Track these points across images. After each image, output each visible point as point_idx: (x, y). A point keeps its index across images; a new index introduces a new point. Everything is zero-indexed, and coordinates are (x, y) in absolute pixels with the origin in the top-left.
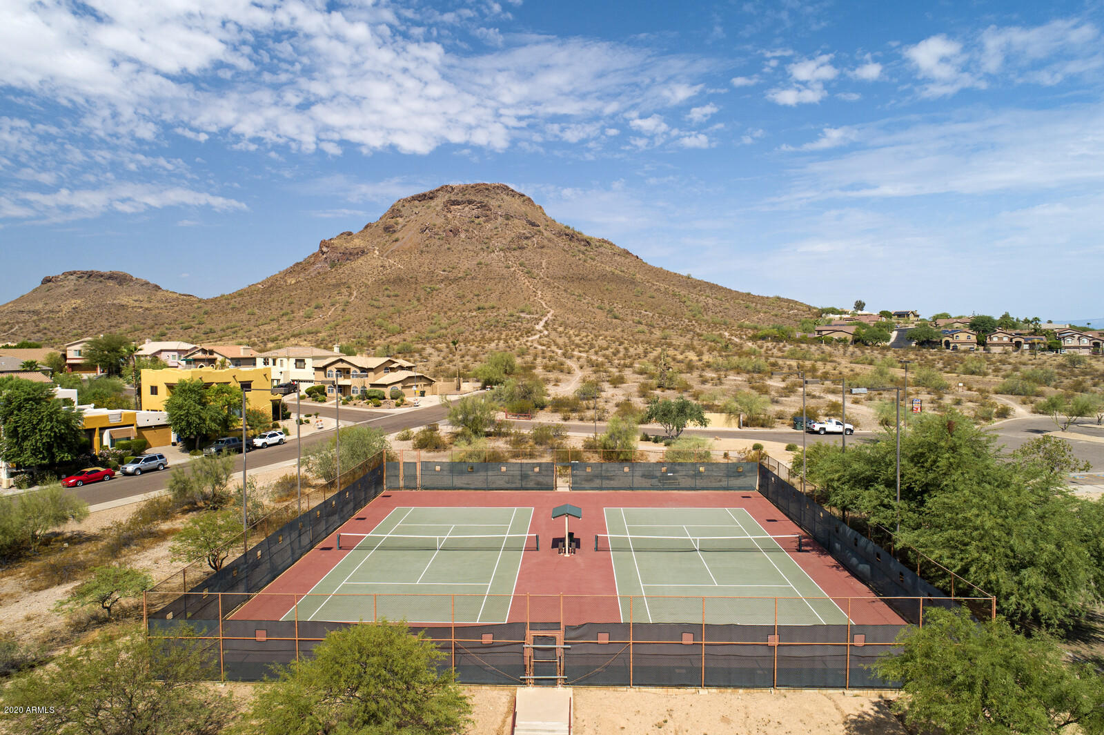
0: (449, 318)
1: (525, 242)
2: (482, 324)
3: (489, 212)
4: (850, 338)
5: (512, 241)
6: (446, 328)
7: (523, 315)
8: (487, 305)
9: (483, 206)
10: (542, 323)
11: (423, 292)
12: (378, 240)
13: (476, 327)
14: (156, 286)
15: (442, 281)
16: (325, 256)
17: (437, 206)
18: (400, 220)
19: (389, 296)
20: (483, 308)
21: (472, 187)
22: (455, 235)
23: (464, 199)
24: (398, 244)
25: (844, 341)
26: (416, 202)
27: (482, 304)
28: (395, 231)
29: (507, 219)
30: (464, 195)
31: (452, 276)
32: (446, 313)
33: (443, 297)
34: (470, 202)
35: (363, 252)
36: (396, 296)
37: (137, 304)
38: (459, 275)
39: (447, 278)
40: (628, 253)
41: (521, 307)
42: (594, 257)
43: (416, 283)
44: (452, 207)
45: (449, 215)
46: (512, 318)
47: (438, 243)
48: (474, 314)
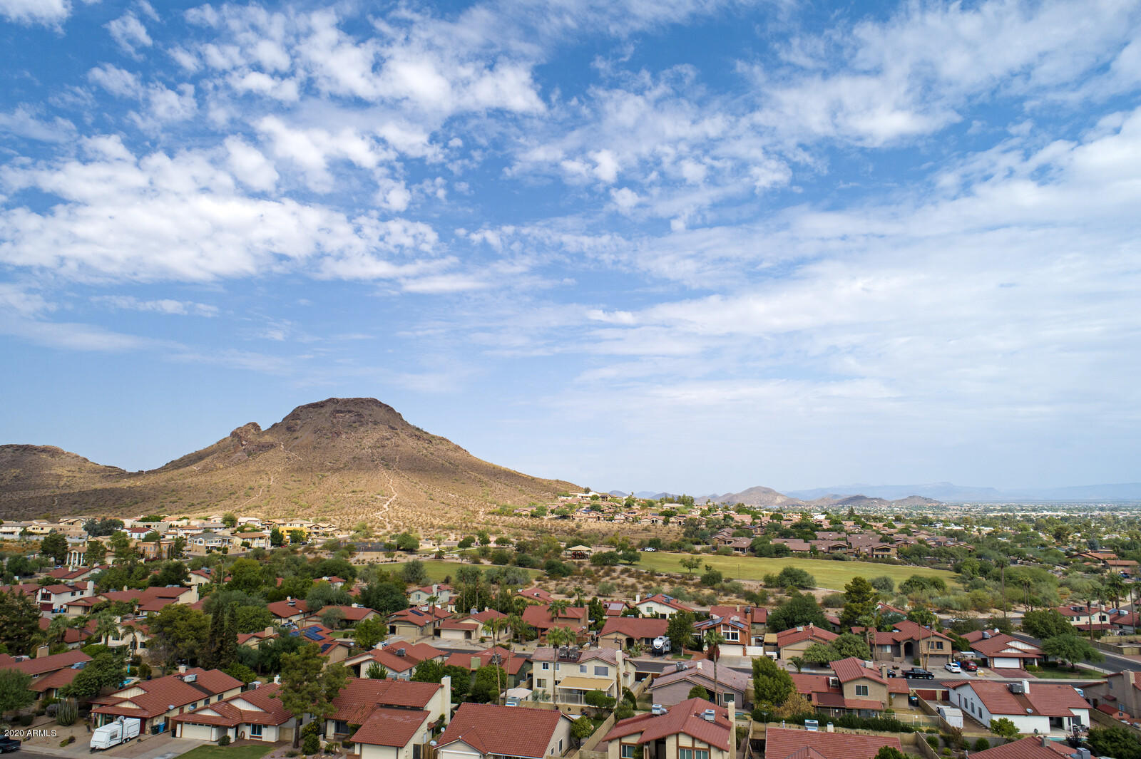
0: (335, 498)
1: (387, 442)
2: (354, 503)
3: (363, 419)
4: (529, 514)
5: (377, 441)
6: (334, 505)
7: (378, 497)
8: (358, 489)
9: (360, 415)
10: (388, 503)
11: (316, 478)
12: (283, 436)
13: (352, 505)
14: (85, 459)
15: (329, 470)
16: (244, 447)
17: (326, 412)
18: (299, 422)
19: (295, 481)
20: (355, 492)
21: (352, 401)
22: (338, 436)
23: (346, 410)
24: (298, 441)
25: (526, 516)
26: (311, 409)
27: (355, 489)
28: (294, 431)
29: (375, 424)
30: (346, 406)
31: (335, 466)
32: (333, 494)
33: (330, 482)
34: (350, 412)
35: (272, 445)
36: (299, 481)
37: (70, 474)
38: (341, 466)
39: (332, 468)
40: (459, 447)
41: (379, 492)
42: (433, 452)
43: (312, 472)
44: (337, 415)
45: (335, 421)
46: (372, 499)
47: (326, 441)
48: (350, 495)
